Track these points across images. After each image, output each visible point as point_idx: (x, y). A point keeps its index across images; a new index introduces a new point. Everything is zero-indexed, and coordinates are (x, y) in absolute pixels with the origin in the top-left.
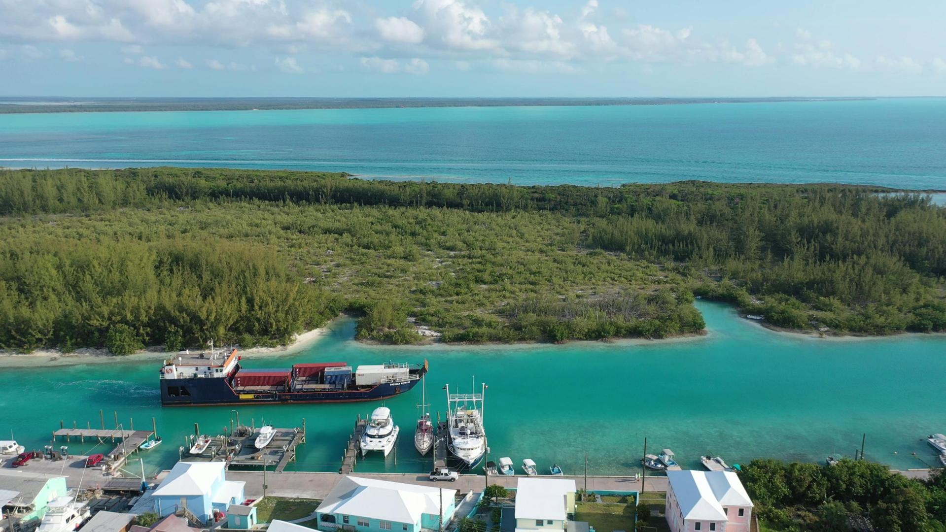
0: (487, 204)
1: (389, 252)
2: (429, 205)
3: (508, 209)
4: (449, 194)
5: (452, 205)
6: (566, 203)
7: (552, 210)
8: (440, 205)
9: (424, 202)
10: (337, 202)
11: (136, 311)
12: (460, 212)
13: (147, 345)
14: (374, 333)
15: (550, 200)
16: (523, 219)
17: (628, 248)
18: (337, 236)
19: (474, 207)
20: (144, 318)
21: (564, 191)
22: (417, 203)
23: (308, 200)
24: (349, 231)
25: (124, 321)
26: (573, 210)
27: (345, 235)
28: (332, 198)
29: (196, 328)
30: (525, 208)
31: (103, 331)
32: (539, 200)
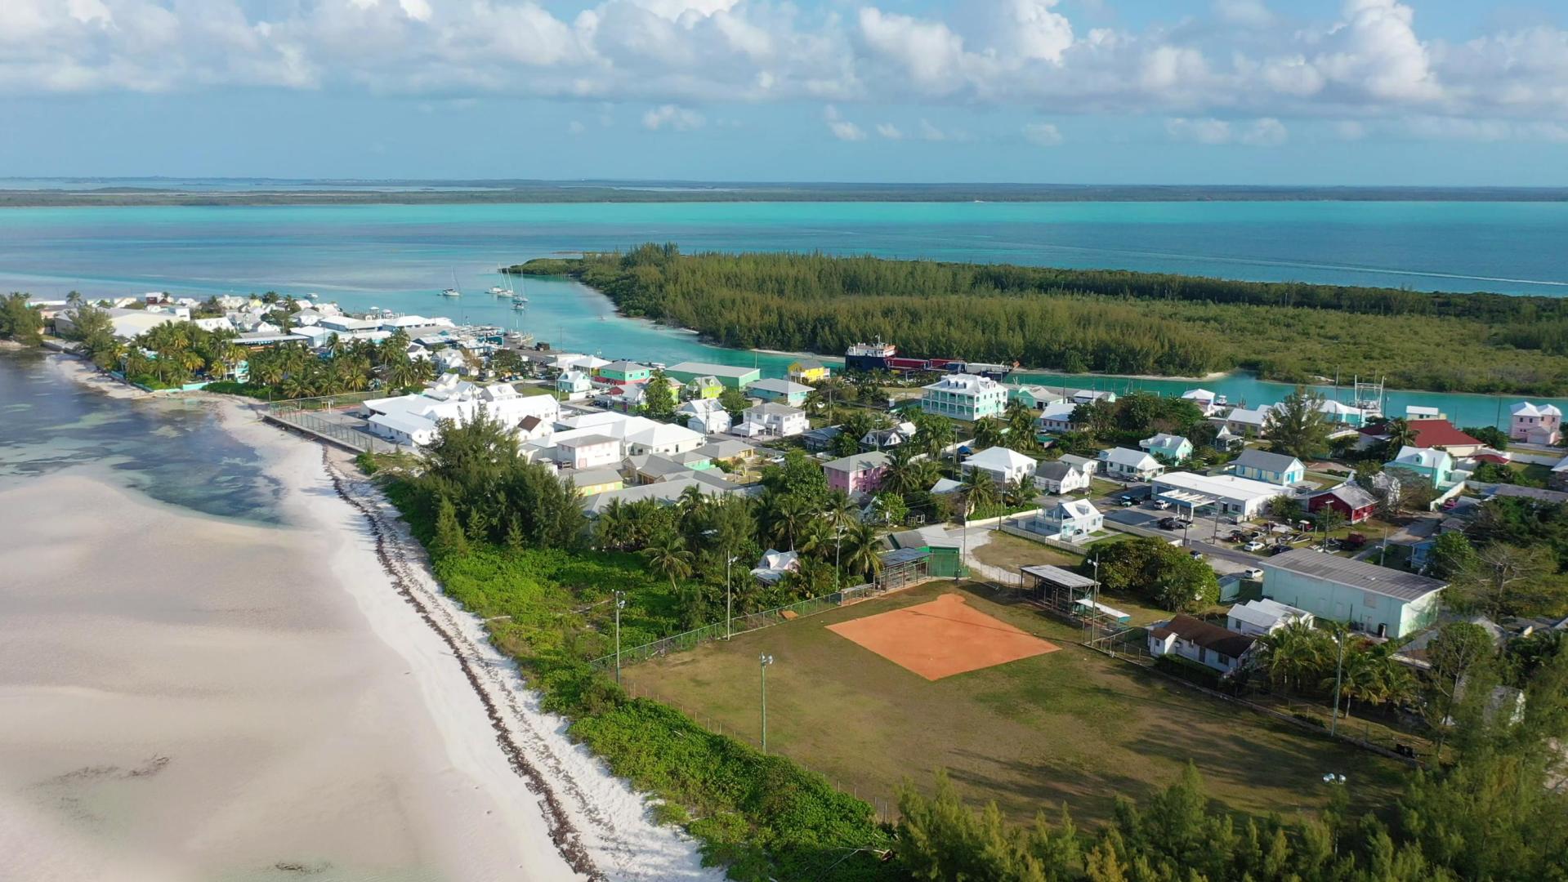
0: (1373, 307)
1: (1266, 336)
2: (1297, 305)
3: (1399, 313)
4: (1323, 294)
5: (1326, 306)
6: (1478, 309)
7: (1457, 316)
8: (1311, 306)
9: (1292, 301)
10: (1185, 298)
11: (1084, 343)
12: (1339, 313)
13: (1092, 369)
14: (1275, 375)
15: (1456, 305)
16: (1417, 322)
17: (1544, 345)
18: (1203, 323)
19: (1352, 309)
20: (1090, 348)
21: (1476, 298)
22: (1284, 302)
23: (1151, 295)
24: (1215, 320)
25: (1075, 348)
26: (1486, 316)
27: (1212, 322)
28: (1179, 294)
29: (1130, 357)
30: (1422, 312)
31: (1062, 355)
32: (1441, 305)
